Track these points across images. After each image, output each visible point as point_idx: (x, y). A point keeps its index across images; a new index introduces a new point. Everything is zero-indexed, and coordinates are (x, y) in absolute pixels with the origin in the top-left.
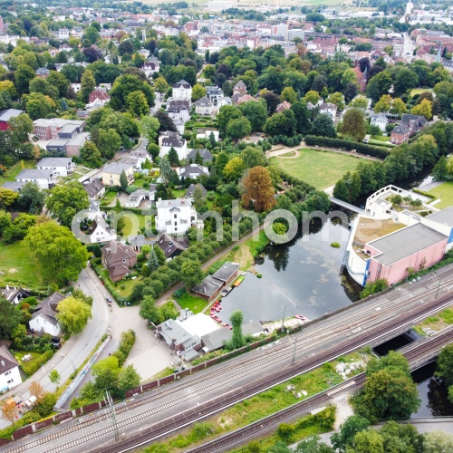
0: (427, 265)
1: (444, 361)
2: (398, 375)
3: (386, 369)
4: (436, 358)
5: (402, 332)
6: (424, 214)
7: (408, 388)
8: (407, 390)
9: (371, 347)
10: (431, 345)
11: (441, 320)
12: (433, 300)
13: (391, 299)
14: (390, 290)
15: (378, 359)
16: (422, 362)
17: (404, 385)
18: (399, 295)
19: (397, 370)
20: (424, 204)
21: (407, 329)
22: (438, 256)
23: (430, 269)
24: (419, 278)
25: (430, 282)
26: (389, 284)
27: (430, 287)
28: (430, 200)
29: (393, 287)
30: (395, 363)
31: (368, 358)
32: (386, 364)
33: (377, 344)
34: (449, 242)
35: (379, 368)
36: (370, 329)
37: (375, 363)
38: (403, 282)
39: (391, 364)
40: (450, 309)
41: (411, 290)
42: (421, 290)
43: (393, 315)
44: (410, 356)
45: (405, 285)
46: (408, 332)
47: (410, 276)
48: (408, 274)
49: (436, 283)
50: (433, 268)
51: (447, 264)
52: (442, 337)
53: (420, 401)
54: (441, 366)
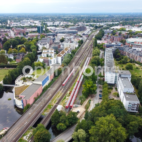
0: (39, 95)
1: (53, 120)
2: (42, 130)
3: (38, 131)
4: (51, 120)
5: (39, 117)
6: (33, 81)
7: (46, 133)
8: (46, 134)
9: (32, 126)
10: (48, 117)
11: (48, 109)
12: (44, 104)
13: (33, 109)
14: (31, 106)
15: (35, 129)
16: (47, 123)
17: (45, 132)
18: (34, 107)
19: (41, 129)
20: (32, 78)
21: (40, 116)
22: (41, 91)
23: (40, 95)
24: (38, 99)
25: (42, 99)
26: (31, 105)
27: (42, 100)
28: (34, 76)
29: (32, 105)
30: (40, 127)
31: (32, 130)
32: (38, 129)
33: (33, 124)
34: (43, 86)
35: (36, 131)
36: (30, 121)
37: (35, 130)
38: (34, 102)
39: (39, 128)
40: (49, 104)
41: (37, 104)
42: (40, 102)
43: (35, 113)
44: (44, 123)
45: (35, 103)
46: (41, 116)
47: (36, 100)
48: (35, 99)
49: (43, 99)
50: (41, 95)
51: (44, 92)
52: (50, 113)
53: (51, 135)
54: (53, 121)
